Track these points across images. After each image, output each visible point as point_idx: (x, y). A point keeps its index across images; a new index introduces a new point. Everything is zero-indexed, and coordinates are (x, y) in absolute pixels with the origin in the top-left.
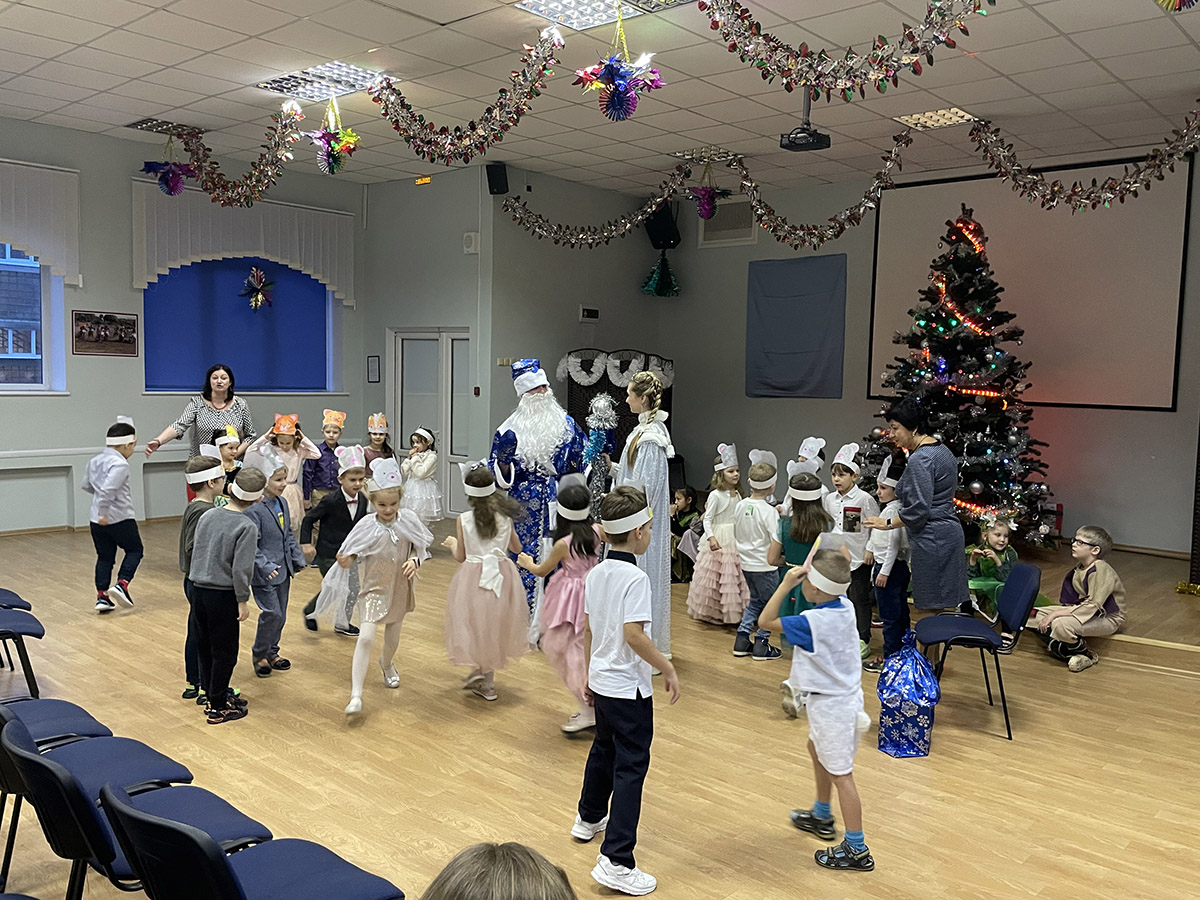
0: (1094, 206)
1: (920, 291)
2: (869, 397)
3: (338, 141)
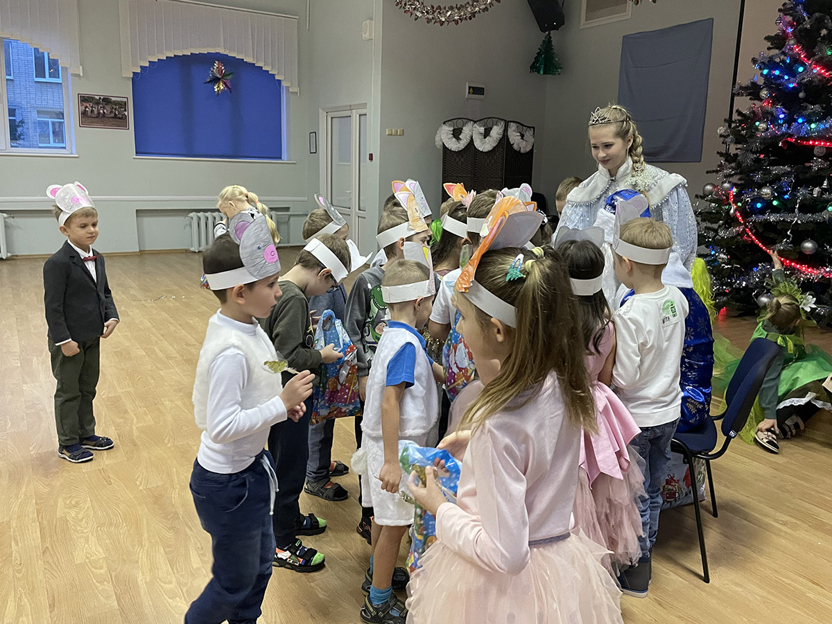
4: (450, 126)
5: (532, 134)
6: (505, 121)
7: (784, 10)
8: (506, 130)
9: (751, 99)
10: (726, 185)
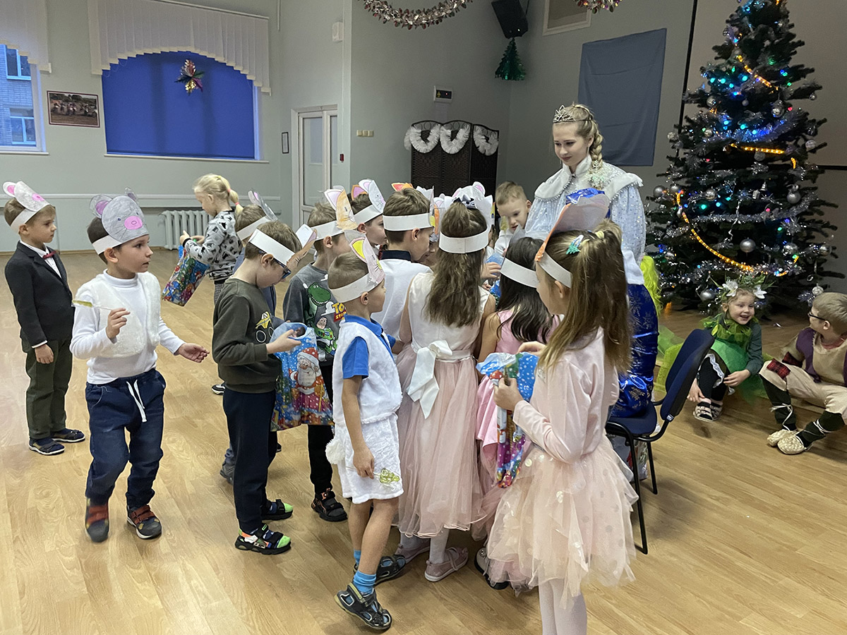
4: (418, 128)
5: (496, 137)
6: (471, 124)
7: (732, 22)
8: (471, 133)
9: (699, 106)
10: (675, 188)
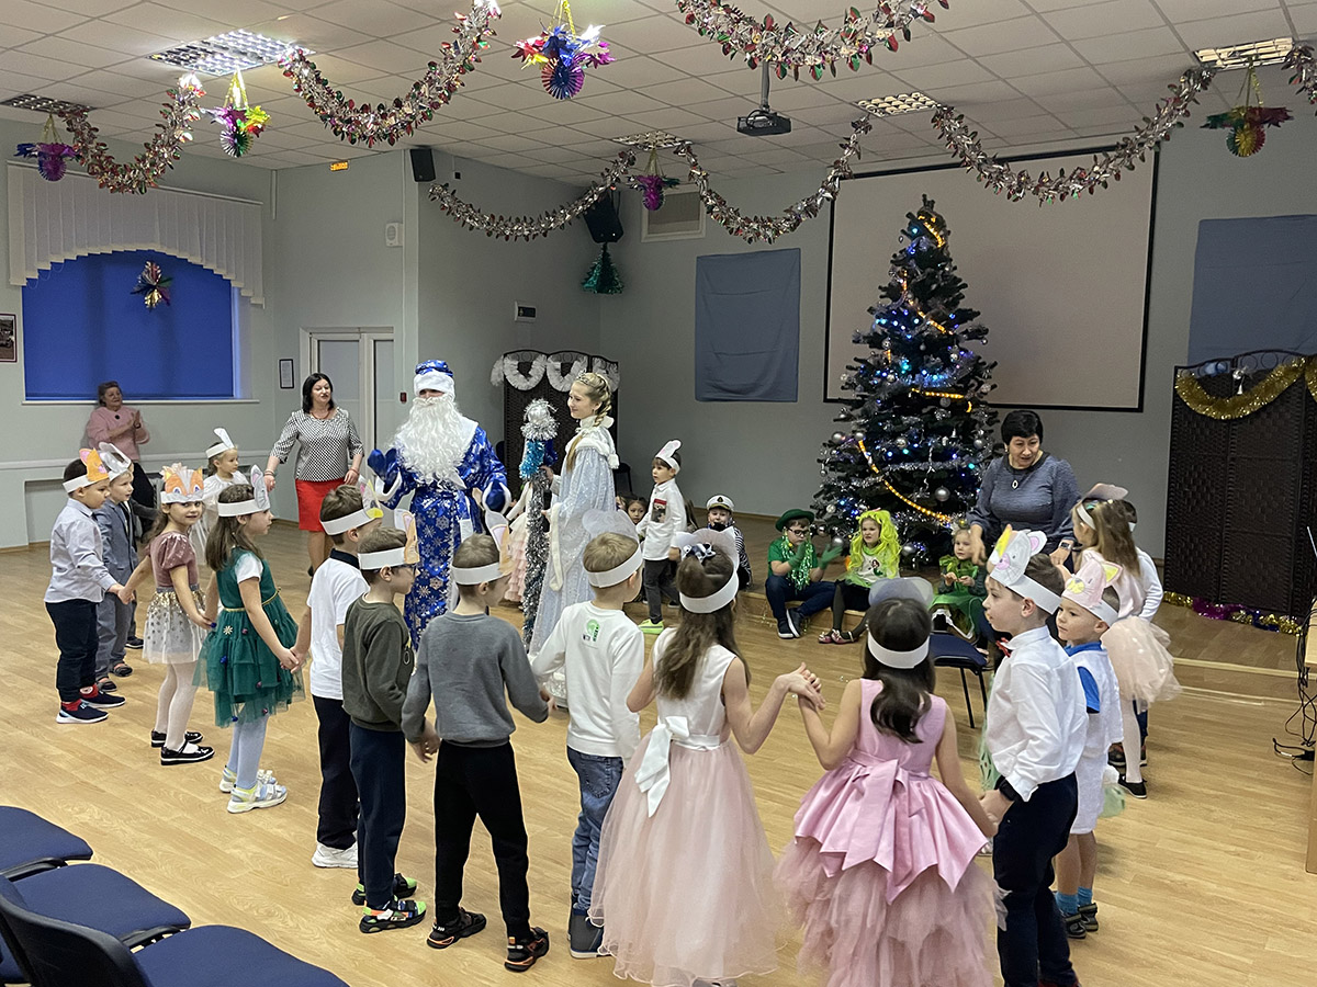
0: (1062, 198)
1: (880, 288)
2: (826, 400)
3: (244, 119)
4: (513, 359)
5: (616, 371)
6: (588, 355)
7: (895, 261)
9: (873, 348)
